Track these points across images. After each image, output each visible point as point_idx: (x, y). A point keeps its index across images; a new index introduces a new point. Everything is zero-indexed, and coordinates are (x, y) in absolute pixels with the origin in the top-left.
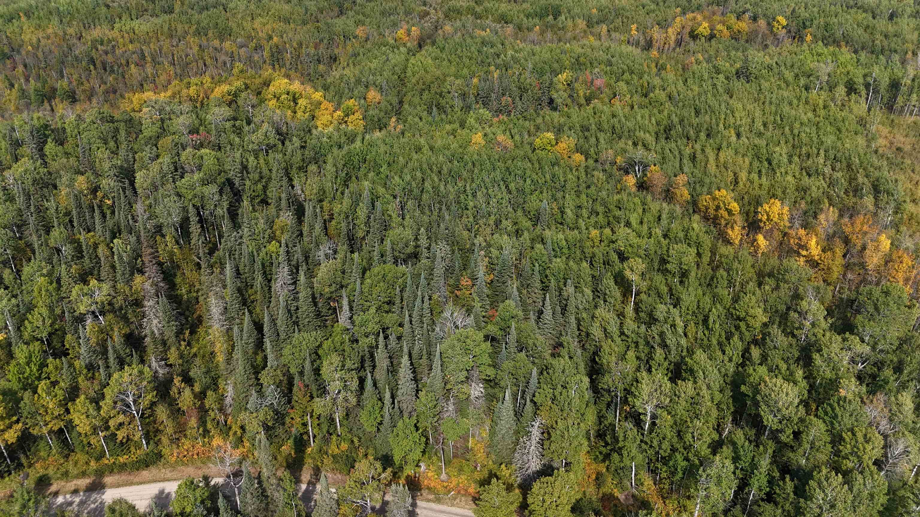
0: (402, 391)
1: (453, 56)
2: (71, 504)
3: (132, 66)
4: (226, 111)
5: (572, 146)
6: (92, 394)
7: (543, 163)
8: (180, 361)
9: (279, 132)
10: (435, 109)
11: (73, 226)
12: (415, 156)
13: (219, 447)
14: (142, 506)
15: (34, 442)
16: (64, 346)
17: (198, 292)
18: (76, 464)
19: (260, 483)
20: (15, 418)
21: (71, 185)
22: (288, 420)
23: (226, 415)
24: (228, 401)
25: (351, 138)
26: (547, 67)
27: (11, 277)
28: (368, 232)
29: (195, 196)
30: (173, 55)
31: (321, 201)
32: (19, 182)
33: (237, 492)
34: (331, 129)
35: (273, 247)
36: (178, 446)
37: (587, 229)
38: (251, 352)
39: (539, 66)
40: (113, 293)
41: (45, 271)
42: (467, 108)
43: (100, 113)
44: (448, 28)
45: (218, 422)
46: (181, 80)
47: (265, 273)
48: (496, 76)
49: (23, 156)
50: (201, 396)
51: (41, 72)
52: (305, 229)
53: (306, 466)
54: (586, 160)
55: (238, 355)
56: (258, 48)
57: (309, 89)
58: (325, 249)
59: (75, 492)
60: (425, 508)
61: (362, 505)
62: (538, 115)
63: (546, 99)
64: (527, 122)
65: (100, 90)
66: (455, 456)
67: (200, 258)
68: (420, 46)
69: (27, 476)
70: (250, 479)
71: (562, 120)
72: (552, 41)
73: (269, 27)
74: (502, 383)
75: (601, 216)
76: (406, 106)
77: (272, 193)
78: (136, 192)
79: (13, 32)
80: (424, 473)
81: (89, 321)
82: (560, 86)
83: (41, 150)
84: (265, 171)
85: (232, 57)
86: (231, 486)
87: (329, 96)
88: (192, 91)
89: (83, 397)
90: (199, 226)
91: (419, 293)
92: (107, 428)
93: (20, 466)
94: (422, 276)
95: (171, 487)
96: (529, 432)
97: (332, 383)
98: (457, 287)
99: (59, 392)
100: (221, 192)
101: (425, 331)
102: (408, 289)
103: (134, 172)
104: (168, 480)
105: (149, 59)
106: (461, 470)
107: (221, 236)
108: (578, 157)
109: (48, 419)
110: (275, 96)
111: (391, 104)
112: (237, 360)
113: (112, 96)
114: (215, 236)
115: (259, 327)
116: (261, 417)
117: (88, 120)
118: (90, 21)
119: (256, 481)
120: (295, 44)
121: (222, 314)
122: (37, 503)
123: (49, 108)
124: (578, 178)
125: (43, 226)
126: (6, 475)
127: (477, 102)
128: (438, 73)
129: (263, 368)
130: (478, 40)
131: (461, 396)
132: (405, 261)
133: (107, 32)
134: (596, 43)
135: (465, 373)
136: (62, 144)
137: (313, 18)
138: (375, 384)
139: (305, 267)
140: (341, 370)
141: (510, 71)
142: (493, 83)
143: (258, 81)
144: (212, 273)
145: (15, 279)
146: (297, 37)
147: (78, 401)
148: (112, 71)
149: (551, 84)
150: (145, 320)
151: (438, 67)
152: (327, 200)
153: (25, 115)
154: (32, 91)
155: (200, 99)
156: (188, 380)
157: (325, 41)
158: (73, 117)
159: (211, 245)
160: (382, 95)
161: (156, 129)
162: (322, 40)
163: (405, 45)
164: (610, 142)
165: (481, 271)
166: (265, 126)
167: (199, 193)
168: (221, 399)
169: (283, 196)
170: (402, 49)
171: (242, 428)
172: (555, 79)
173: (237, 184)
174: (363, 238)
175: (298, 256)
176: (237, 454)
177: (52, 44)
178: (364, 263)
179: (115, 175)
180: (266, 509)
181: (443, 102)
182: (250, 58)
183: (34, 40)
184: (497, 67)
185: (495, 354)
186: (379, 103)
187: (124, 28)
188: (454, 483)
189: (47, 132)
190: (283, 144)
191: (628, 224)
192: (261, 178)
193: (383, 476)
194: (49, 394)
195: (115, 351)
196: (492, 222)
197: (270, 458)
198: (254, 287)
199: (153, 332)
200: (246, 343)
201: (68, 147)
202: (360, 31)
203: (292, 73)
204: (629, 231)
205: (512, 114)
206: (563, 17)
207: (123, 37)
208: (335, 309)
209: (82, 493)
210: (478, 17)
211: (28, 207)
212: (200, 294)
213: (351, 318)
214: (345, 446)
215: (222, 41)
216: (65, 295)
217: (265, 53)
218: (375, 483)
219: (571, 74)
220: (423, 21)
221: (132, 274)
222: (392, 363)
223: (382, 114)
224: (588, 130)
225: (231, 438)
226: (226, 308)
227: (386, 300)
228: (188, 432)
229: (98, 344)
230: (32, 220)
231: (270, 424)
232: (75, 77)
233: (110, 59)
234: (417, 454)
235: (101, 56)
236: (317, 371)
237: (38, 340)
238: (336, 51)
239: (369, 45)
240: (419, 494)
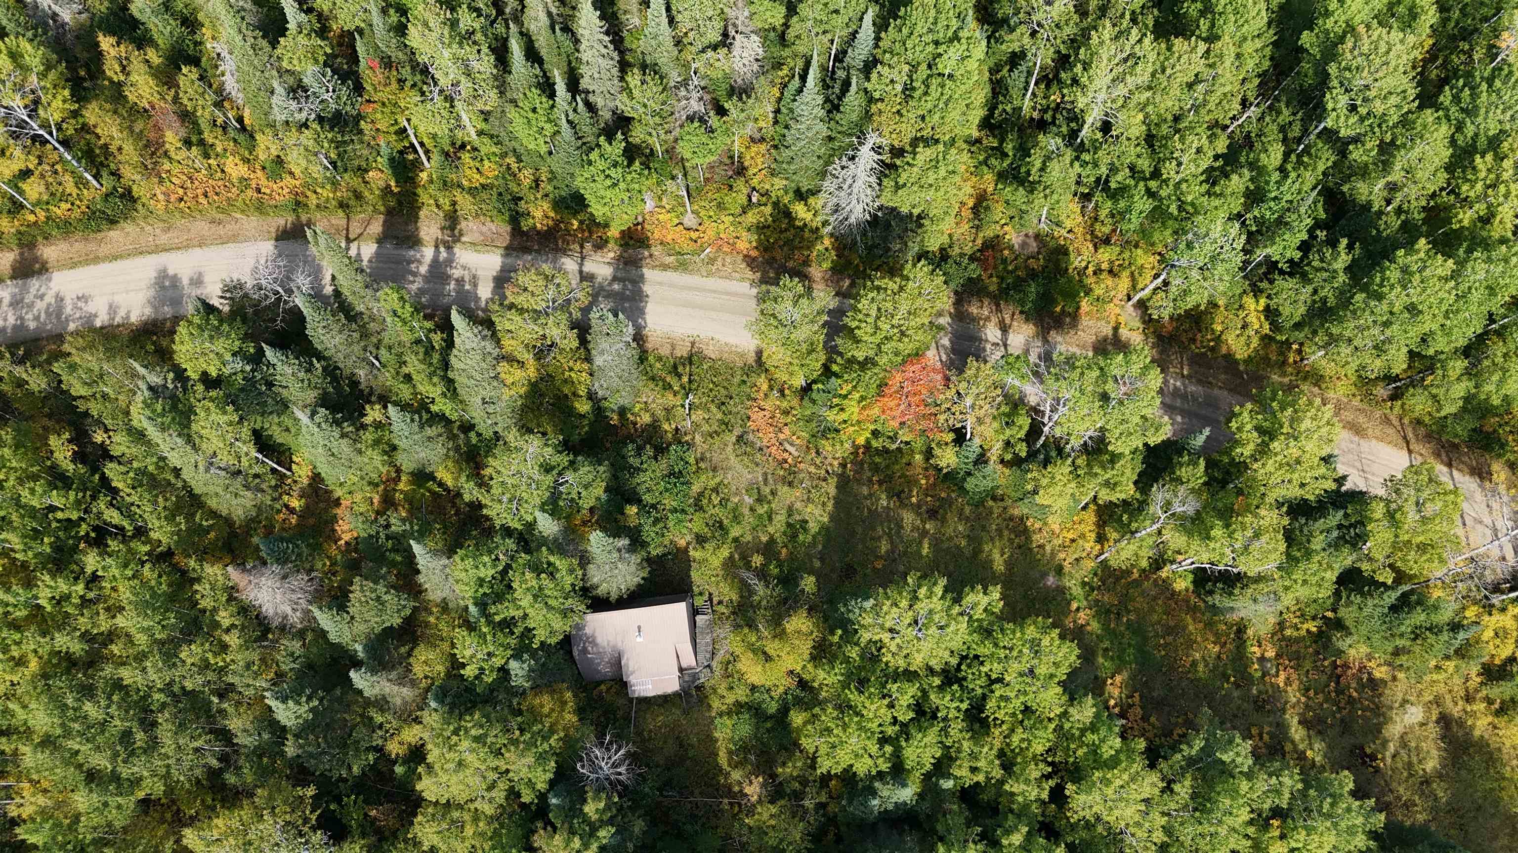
13: (243, 178)
22: (365, 123)
23: (235, 110)
24: (229, 83)
36: (161, 179)
45: (224, 126)
60: (660, 284)
66: (709, 180)
80: (652, 214)
95: (179, 264)
104: (167, 250)
106: (721, 206)
129: (282, 32)
188: (711, 233)
209: (8, 282)
214: (491, 169)
225: (258, 160)
236: (398, 29)
240: (646, 253)
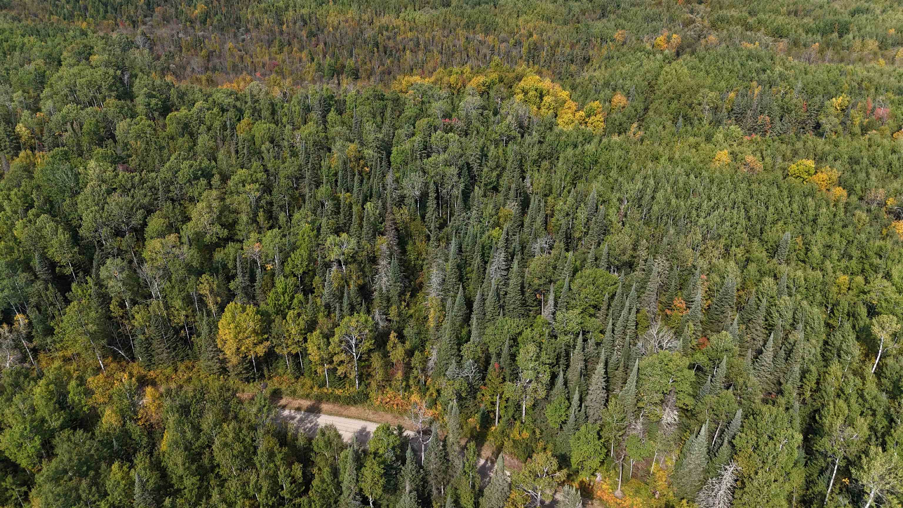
0: (592, 397)
1: (712, 67)
2: (293, 418)
3: (408, 52)
4: (477, 100)
5: (835, 177)
6: (326, 331)
7: (794, 192)
8: (398, 319)
9: (521, 126)
10: (681, 119)
11: (336, 185)
12: (650, 165)
13: (416, 403)
14: (347, 436)
15: (276, 360)
16: (312, 285)
17: (423, 260)
18: (303, 385)
19: (444, 446)
20: (266, 336)
21: (341, 151)
22: (479, 395)
23: (426, 376)
24: (431, 364)
25: (589, 139)
26: (820, 88)
27: (285, 219)
28: (586, 233)
29: (437, 174)
30: (442, 44)
31: (546, 195)
32: (304, 141)
33: (423, 449)
34: (571, 128)
35: (495, 232)
36: (383, 393)
37: (834, 272)
38: (458, 324)
39: (810, 86)
40: (356, 248)
41: (309, 220)
42: (718, 123)
43: (374, 91)
44: (713, 38)
45: (419, 381)
46: (445, 68)
47: (483, 255)
48: (756, 92)
49: (311, 120)
50: (410, 353)
51: (337, 51)
52: (527, 220)
53: (487, 443)
54: (849, 195)
55: (447, 324)
56: (518, 44)
57: (557, 87)
58: (542, 242)
59: (298, 409)
61: (532, 496)
62: (799, 139)
63: (811, 123)
64: (784, 146)
65: (378, 71)
66: (634, 476)
67: (431, 231)
68: (678, 54)
69: (266, 386)
70: (437, 439)
71: (827, 148)
72: (831, 61)
73: (531, 24)
74: (700, 417)
75: (854, 262)
76: (651, 113)
77: (504, 181)
78: (390, 165)
79: (322, 15)
80: (599, 483)
81: (334, 268)
82: (832, 110)
83: (324, 117)
84: (502, 161)
85: (493, 50)
86: (420, 442)
87: (575, 95)
88: (452, 79)
89: (318, 331)
90: (435, 202)
91: (627, 304)
92: (331, 362)
93: (262, 376)
94: (633, 288)
95: (372, 428)
96: (720, 475)
97: (525, 371)
98: (669, 306)
99: (302, 323)
100: (459, 175)
101: (626, 344)
102: (616, 298)
103: (391, 145)
104: (370, 421)
105: (422, 46)
106: (637, 492)
107: (452, 215)
108: (839, 192)
109: (289, 343)
110: (523, 91)
111: (636, 110)
112: (446, 328)
113: (386, 77)
114: (447, 213)
115: (469, 303)
116: (457, 386)
117: (364, 96)
118: (382, 9)
119: (441, 444)
120: (552, 42)
121: (440, 285)
122: (269, 410)
123: (336, 82)
124: (835, 215)
125: (315, 181)
126: (251, 380)
127: (729, 118)
128: (693, 82)
129: (466, 342)
130: (745, 53)
131: (652, 418)
132: (618, 269)
133: (393, 20)
134: (888, 68)
135: (661, 396)
136: (341, 114)
137: (575, 18)
138: (566, 383)
139: (519, 257)
140: (536, 361)
141: (774, 89)
142: (752, 99)
143: (511, 75)
144: (439, 246)
145: (287, 221)
146: (556, 37)
147: (314, 333)
148: (391, 55)
149: (821, 107)
150: (377, 276)
151: (693, 77)
152: (552, 196)
153: (317, 86)
154: (326, 66)
155: (458, 87)
156: (401, 337)
157: (582, 42)
158: (354, 92)
159: (442, 221)
160: (628, 100)
161: (416, 110)
162: (578, 41)
163: (662, 52)
164: (883, 180)
165: (699, 296)
166: (510, 117)
167: (441, 172)
168: (426, 360)
169: (513, 186)
170: (659, 56)
171: (438, 391)
172: (827, 103)
173: (475, 169)
174: (580, 239)
175: (516, 244)
176: (430, 414)
177: (349, 27)
178: (578, 263)
179: (377, 147)
180: (445, 472)
181: (691, 113)
182: (508, 53)
183: (335, 23)
184: (760, 83)
185: (697, 384)
186: (623, 107)
187: (407, 18)
188: (628, 503)
189: (331, 102)
190: (522, 136)
191: (888, 276)
192: (497, 167)
193: (558, 474)
194: (294, 322)
195: (349, 298)
196: (721, 246)
197: (458, 426)
198: (472, 266)
199: (381, 288)
200: (455, 316)
201: (345, 116)
202: (618, 35)
203: (544, 70)
204: (887, 283)
205: (768, 135)
206: (851, 36)
207: (405, 25)
208: (540, 301)
209: (303, 412)
210: (748, 27)
211: (307, 164)
212: (424, 263)
213: (554, 314)
214: (526, 434)
215: (487, 35)
216: (321, 242)
217: (523, 50)
218: (548, 479)
219: (848, 98)
220: (686, 29)
221: (374, 236)
222: (586, 366)
223: (625, 118)
224: (857, 163)
225: (427, 398)
226: (444, 280)
227: (593, 303)
228: (393, 383)
229: (337, 288)
230: (307, 174)
231: (463, 395)
232: (361, 57)
233: (391, 43)
234: (595, 462)
235: (384, 41)
236: (513, 357)
237: (295, 276)
238: (591, 53)
239: (624, 49)
240: (590, 502)
